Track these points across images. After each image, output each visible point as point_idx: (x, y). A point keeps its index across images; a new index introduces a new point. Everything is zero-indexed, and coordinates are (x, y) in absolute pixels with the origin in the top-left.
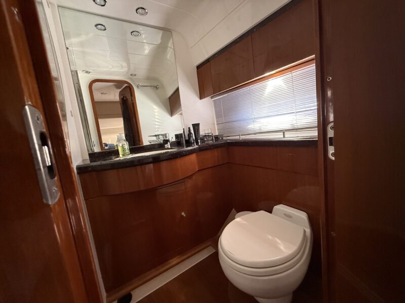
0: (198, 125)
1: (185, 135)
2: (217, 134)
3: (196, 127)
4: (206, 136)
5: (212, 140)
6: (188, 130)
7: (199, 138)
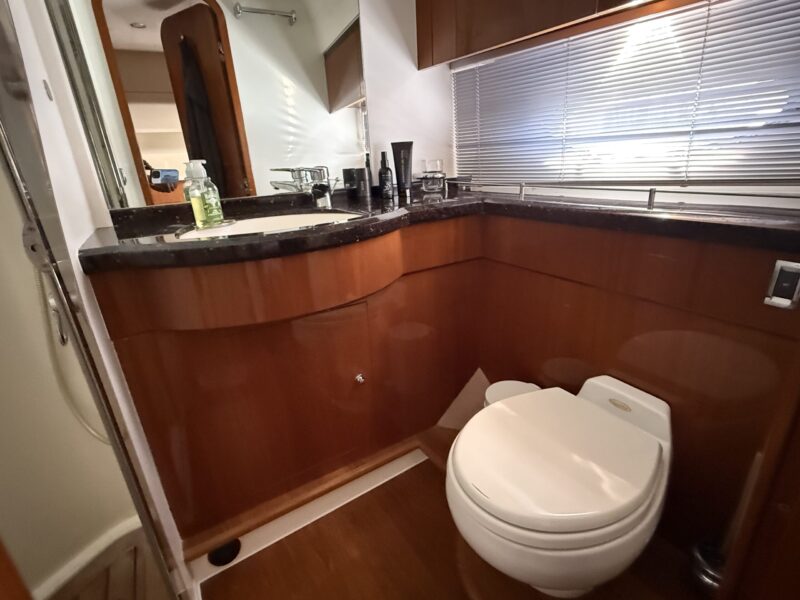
0: (408, 146)
1: (370, 174)
2: (456, 176)
3: (402, 150)
4: (425, 178)
5: (442, 191)
6: (380, 158)
7: (408, 185)
